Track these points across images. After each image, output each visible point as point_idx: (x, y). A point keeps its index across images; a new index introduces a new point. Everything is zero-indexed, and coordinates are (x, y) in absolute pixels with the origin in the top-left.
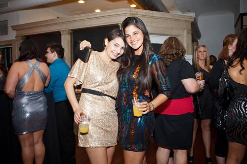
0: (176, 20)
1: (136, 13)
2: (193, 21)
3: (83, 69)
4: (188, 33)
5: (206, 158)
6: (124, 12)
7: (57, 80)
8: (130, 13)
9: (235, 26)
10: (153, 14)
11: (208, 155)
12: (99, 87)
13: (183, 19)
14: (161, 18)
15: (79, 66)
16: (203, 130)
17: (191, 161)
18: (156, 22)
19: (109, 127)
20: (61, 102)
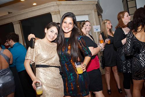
0: (87, 4)
1: (60, 4)
2: (97, 3)
3: (33, 53)
4: (95, 11)
5: (118, 89)
6: (52, 5)
7: (17, 58)
8: (56, 4)
9: (123, 2)
10: (71, 3)
11: (119, 87)
12: (46, 62)
13: (91, 3)
14: (77, 5)
15: (31, 51)
16: (114, 72)
17: (110, 93)
18: (74, 8)
19: (57, 86)
20: (22, 71)
